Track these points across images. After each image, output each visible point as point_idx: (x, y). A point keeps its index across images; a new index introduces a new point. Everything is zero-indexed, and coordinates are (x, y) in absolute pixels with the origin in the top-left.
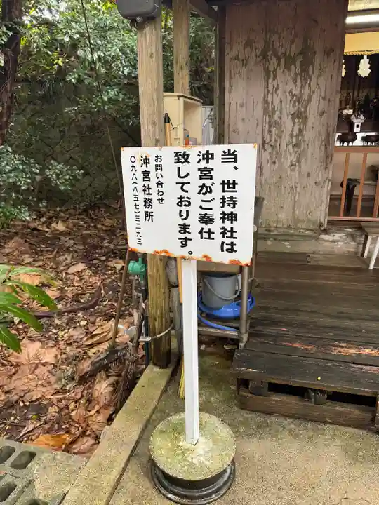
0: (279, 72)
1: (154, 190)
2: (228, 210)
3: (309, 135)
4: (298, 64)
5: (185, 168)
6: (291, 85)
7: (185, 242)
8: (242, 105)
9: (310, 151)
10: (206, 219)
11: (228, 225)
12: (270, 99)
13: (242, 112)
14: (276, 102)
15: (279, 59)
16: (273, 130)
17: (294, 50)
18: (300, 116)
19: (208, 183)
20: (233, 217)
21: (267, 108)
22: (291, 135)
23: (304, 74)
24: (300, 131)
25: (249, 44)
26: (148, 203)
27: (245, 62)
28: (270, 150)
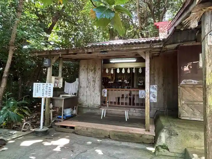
0: (90, 72)
1: (39, 88)
2: (49, 91)
3: (96, 85)
4: (93, 71)
5: (44, 86)
6: (92, 75)
7: (43, 95)
8: (83, 78)
9: (96, 88)
10: (46, 92)
11: (50, 93)
12: (88, 77)
13: (83, 80)
14: (90, 78)
15: (90, 70)
16: (89, 84)
17: (93, 68)
18: (94, 81)
19: (47, 87)
20: (50, 92)
21: (88, 79)
22: (93, 85)
23: (95, 73)
24: (94, 84)
25: (85, 67)
26: (38, 90)
27: (84, 70)
28: (88, 88)
